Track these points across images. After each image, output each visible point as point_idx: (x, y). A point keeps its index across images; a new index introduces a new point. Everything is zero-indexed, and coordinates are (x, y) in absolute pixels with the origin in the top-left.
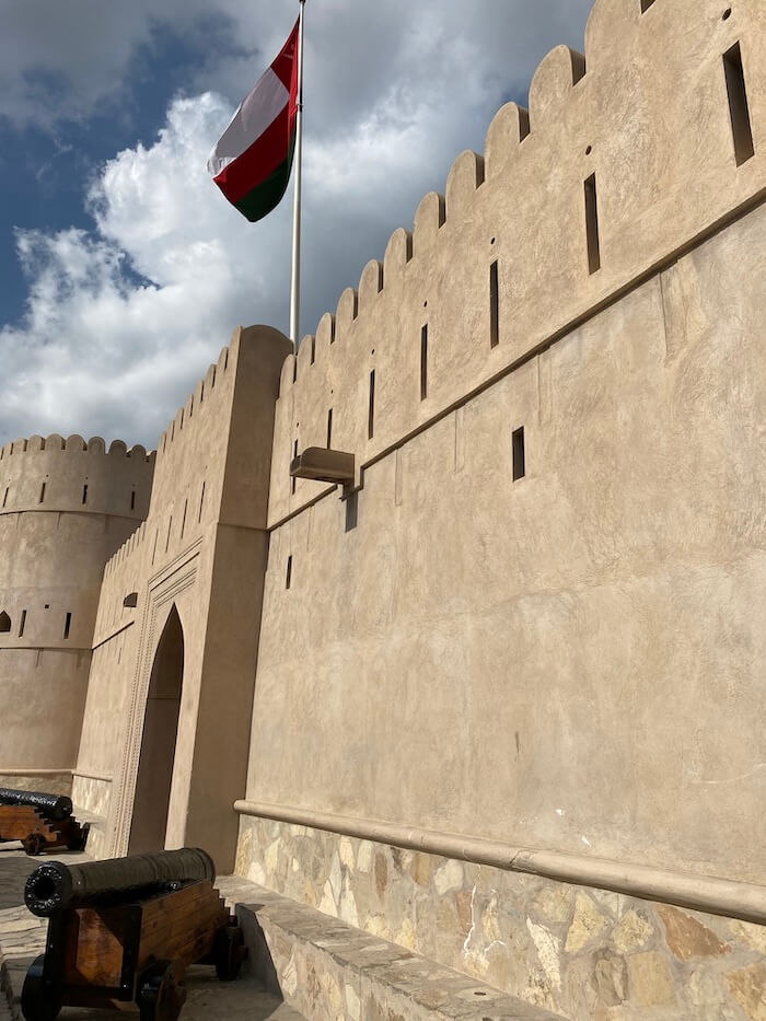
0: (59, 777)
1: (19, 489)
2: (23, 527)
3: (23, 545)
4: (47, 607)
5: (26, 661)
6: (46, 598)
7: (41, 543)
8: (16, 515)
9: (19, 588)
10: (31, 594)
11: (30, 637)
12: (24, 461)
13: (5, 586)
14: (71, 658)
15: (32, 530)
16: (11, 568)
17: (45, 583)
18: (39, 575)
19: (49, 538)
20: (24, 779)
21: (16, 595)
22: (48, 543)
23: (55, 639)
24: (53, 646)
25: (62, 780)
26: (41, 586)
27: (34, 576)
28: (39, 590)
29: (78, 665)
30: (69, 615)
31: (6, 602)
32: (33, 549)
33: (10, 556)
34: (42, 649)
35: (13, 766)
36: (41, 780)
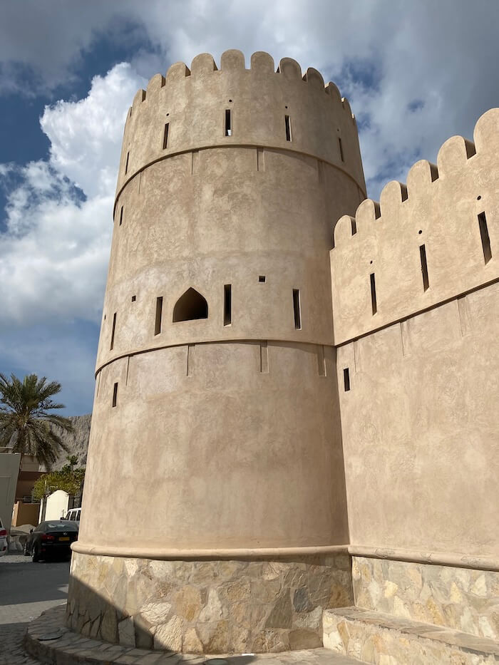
0: (329, 560)
1: (188, 121)
2: (204, 169)
3: (207, 193)
4: (262, 279)
5: (242, 361)
6: (259, 266)
7: (238, 190)
8: (189, 156)
9: (212, 254)
10: (233, 261)
11: (242, 325)
12: (189, 87)
13: (186, 253)
14: (309, 357)
15: (219, 172)
16: (193, 226)
17: (254, 245)
18: (242, 234)
19: (248, 183)
20: (275, 565)
21: (208, 263)
22: (247, 189)
23: (282, 328)
24: (282, 337)
25: (335, 567)
26: (249, 249)
27: (234, 236)
28: (245, 254)
29: (321, 371)
30: (296, 293)
31: (193, 275)
32: (225, 198)
33: (188, 211)
34: (264, 343)
35: (250, 540)
36: (303, 566)
